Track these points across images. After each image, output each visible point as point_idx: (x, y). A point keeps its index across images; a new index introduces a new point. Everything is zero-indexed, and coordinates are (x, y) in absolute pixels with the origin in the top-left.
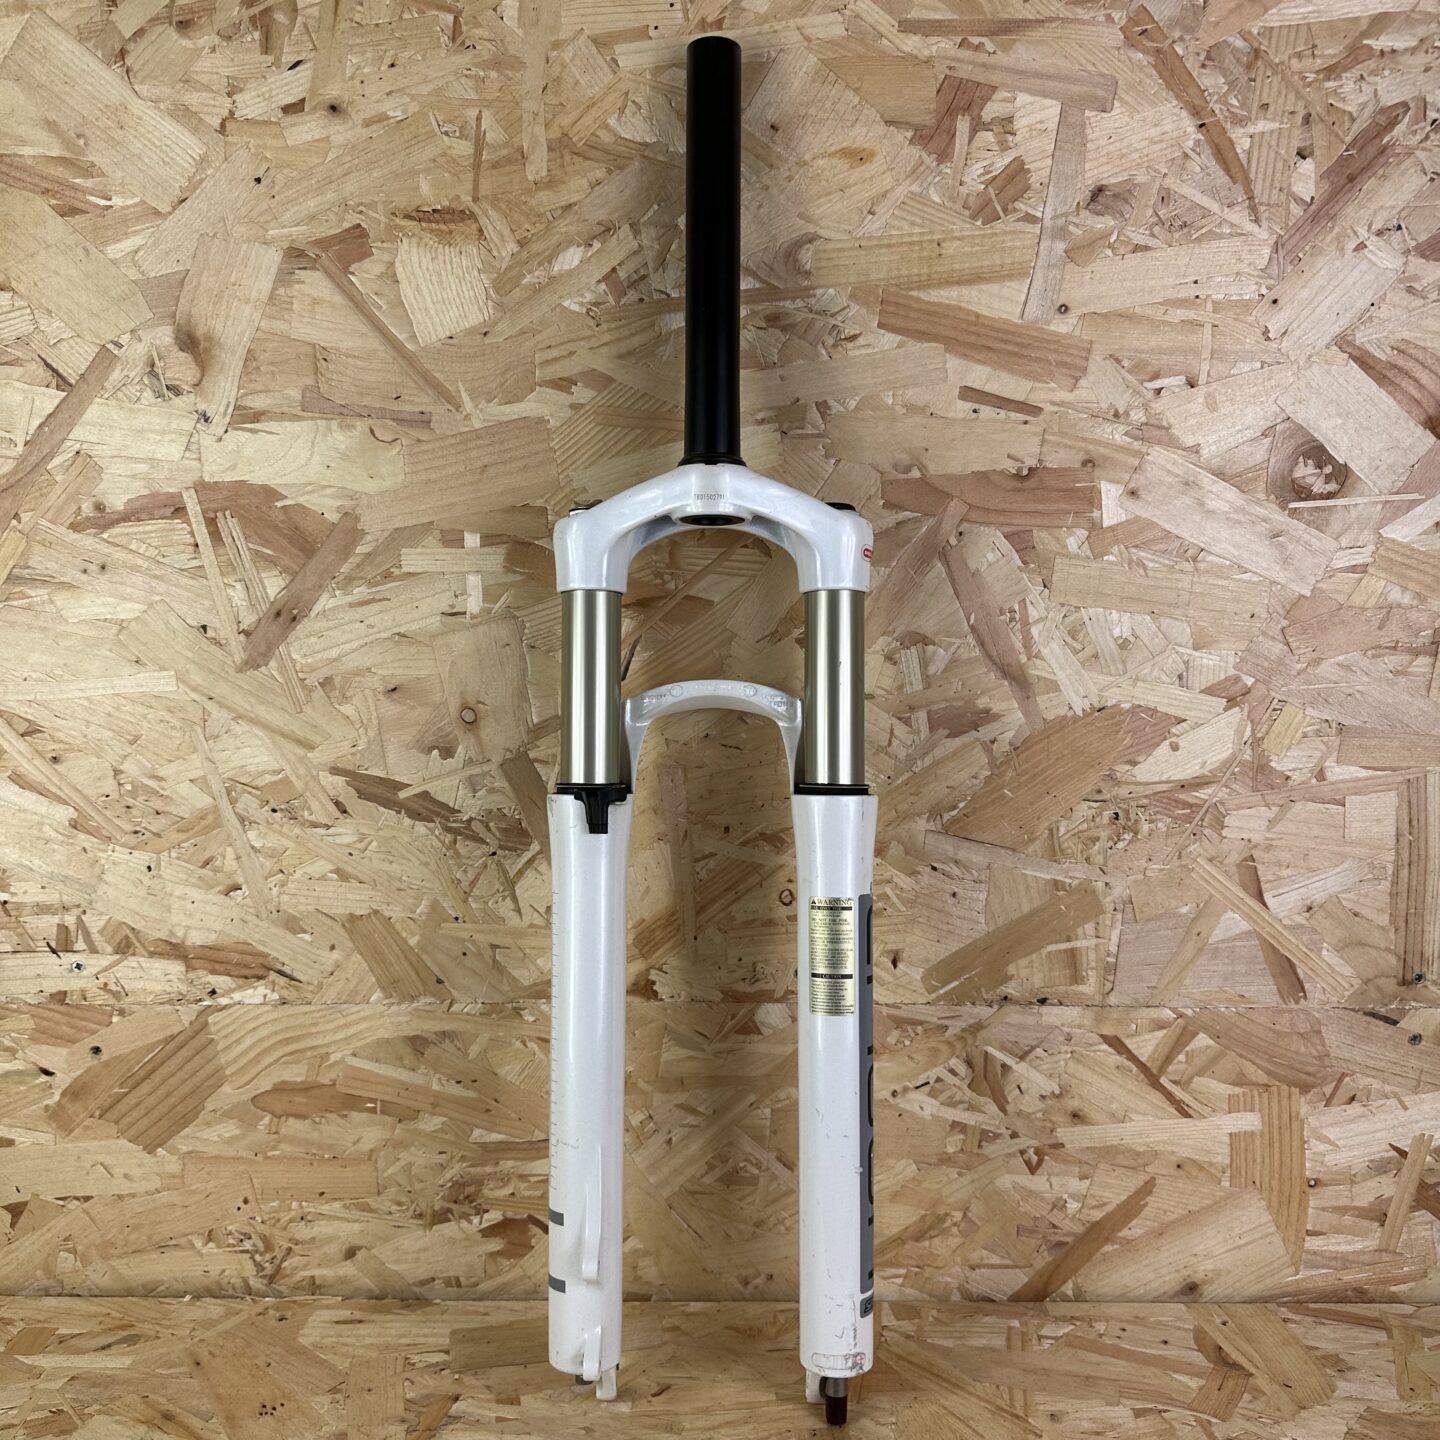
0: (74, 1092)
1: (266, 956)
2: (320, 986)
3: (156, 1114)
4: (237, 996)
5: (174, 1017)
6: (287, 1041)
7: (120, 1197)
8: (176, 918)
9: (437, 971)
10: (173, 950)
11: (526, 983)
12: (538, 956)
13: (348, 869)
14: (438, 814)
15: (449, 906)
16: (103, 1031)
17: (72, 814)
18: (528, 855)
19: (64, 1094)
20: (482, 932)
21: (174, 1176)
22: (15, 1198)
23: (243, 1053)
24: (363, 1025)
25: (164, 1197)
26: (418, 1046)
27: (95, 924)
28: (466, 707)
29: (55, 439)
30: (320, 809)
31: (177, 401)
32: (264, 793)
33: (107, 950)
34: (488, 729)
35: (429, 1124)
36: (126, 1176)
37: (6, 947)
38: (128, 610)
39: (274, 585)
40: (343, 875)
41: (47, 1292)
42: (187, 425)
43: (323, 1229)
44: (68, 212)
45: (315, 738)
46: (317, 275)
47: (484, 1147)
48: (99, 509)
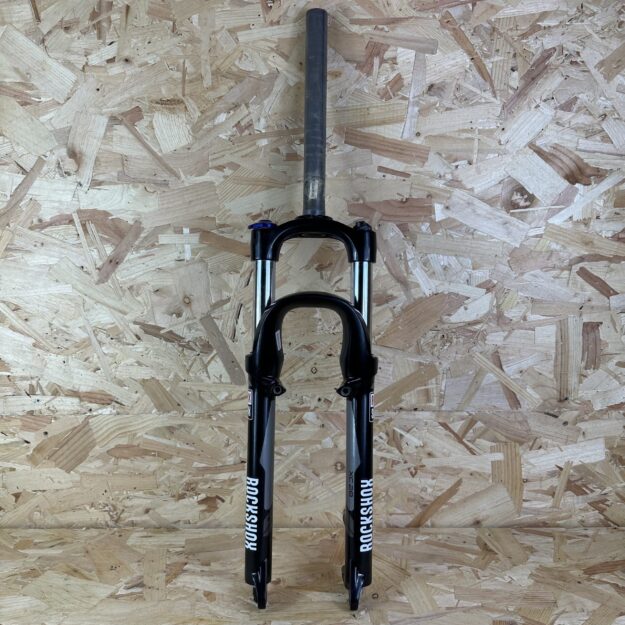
0: (38, 449)
1: (111, 395)
2: (132, 407)
3: (69, 458)
4: (100, 411)
5: (75, 420)
6: (120, 429)
7: (57, 490)
8: (75, 381)
9: (178, 401)
10: (75, 394)
11: (213, 405)
12: (217, 395)
13: (141, 361)
14: (176, 339)
15: (182, 375)
16: (48, 426)
17: (34, 341)
18: (212, 355)
19: (34, 450)
20: (195, 385)
21: (77, 482)
22: (17, 491)
23: (103, 434)
24: (149, 422)
25: (74, 490)
26: (171, 430)
27: (44, 384)
28: (185, 297)
29: (22, 194)
30: (130, 338)
31: (69, 178)
32: (108, 332)
33: (49, 394)
34: (195, 306)
35: (177, 460)
36: (59, 482)
37: (10, 393)
38: (53, 261)
39: (109, 250)
40: (140, 364)
41: (30, 527)
42: (73, 187)
43: (136, 502)
44: (24, 104)
45: (127, 310)
46: (122, 127)
47: (198, 469)
48: (40, 221)
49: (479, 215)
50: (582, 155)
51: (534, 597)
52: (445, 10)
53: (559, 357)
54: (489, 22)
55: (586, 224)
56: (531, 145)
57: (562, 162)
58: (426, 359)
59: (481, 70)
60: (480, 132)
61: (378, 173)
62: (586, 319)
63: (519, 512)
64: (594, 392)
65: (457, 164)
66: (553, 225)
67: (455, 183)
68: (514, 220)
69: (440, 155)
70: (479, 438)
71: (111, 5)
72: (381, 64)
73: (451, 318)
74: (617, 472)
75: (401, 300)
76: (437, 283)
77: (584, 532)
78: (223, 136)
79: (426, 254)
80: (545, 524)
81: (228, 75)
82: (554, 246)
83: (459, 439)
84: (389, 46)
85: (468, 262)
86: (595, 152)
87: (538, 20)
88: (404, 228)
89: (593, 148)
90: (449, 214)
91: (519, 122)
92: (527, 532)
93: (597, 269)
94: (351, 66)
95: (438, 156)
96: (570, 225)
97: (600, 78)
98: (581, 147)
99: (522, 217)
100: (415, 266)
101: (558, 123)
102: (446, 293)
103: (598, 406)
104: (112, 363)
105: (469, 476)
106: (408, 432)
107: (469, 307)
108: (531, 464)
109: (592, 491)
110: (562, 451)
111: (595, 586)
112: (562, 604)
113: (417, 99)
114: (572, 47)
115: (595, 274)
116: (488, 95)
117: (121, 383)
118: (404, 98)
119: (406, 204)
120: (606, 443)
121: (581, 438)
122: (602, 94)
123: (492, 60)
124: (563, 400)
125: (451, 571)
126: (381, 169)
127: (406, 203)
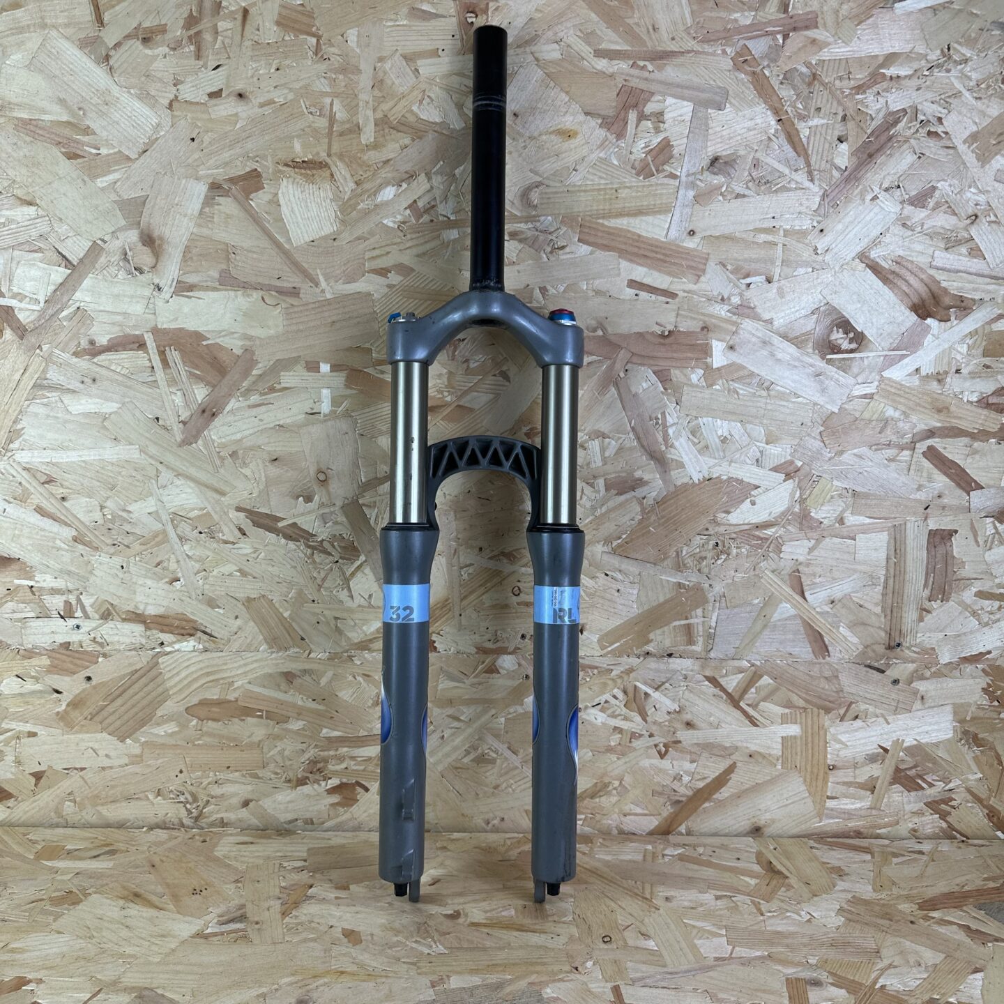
0: (75, 704)
1: (195, 622)
2: (229, 641)
3: (125, 718)
4: (177, 646)
5: (137, 659)
6: (208, 674)
7: (103, 769)
8: (140, 598)
9: (301, 633)
10: (136, 617)
11: (356, 641)
12: (364, 625)
13: (246, 569)
14: (302, 537)
15: (310, 593)
16: (93, 667)
17: (74, 533)
18: (357, 563)
19: (68, 705)
20: (329, 609)
21: (136, 756)
22: (38, 769)
23: (181, 681)
24: (255, 665)
25: (131, 769)
26: (289, 677)
27: (87, 601)
28: (320, 471)
29: (64, 300)
30: (229, 533)
31: (140, 277)
32: (193, 522)
33: (97, 617)
34: (334, 485)
35: (296, 725)
36: (107, 756)
37: (32, 614)
38: (110, 407)
39: (200, 393)
40: (243, 573)
41: (57, 826)
42: (147, 292)
43: (228, 789)
44: (72, 156)
45: (227, 489)
46: (229, 200)
47: (329, 739)
48: (92, 343)
49: (779, 360)
50: (939, 276)
51: (846, 944)
52: (742, 42)
53: (891, 582)
54: (808, 65)
55: (939, 381)
56: (863, 257)
57: (909, 285)
58: (690, 578)
59: (792, 138)
60: (787, 233)
61: (628, 290)
62: (933, 525)
63: (820, 816)
64: (941, 635)
65: (748, 280)
66: (890, 379)
67: (745, 310)
68: (831, 370)
69: (724, 266)
70: (764, 700)
71: (218, 6)
72: (639, 120)
73: (730, 517)
74: (969, 756)
75: (655, 486)
76: (712, 462)
77: (918, 847)
78: (389, 222)
79: (697, 418)
80: (859, 834)
81: (402, 126)
82: (890, 412)
83: (734, 701)
84: (653, 94)
85: (760, 432)
86: (959, 271)
87: (882, 66)
88: (663, 377)
89: (956, 266)
90: (734, 357)
91: (848, 219)
92: (832, 846)
93: (954, 450)
94: (594, 123)
95: (719, 267)
96: (916, 381)
97: (970, 158)
98: (938, 262)
99: (844, 367)
100: (678, 436)
101: (904, 225)
102: (725, 478)
103: (945, 658)
104: (198, 572)
105: (747, 759)
106: (657, 689)
107: (757, 501)
108: (842, 743)
109: (931, 785)
110: (888, 723)
111: (936, 927)
112: (888, 955)
113: (691, 179)
114: (930, 109)
115: (950, 457)
116: (801, 177)
117: (212, 603)
118: (673, 176)
119: (667, 341)
120: (955, 713)
121: (918, 705)
122: (973, 184)
123: (810, 123)
124: (894, 646)
125: (719, 902)
126: (632, 284)
127: (668, 337)
